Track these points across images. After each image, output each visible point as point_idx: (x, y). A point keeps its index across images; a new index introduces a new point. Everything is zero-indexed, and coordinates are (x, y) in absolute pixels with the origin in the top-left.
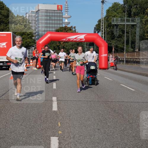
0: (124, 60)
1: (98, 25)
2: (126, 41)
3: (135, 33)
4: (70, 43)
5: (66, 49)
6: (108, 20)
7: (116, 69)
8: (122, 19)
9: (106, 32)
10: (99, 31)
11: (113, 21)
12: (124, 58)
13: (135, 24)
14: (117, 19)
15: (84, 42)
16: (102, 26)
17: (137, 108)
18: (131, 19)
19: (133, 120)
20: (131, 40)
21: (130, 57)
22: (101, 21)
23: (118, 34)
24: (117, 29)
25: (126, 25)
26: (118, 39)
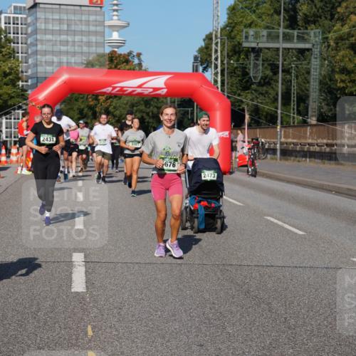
0: (276, 149)
1: (205, 50)
2: (282, 95)
3: (308, 73)
4: (125, 100)
5: (114, 116)
6: (233, 34)
7: (254, 174)
8: (273, 34)
9: (228, 68)
10: (207, 66)
11: (247, 37)
12: (275, 144)
13: (307, 46)
14: (256, 33)
15: (166, 96)
16: (216, 51)
17: (309, 284)
18: (296, 33)
19: (298, 317)
20: (297, 93)
21: (293, 139)
22: (211, 39)
23: (261, 74)
24: (257, 60)
25: (281, 50)
26: (260, 89)
